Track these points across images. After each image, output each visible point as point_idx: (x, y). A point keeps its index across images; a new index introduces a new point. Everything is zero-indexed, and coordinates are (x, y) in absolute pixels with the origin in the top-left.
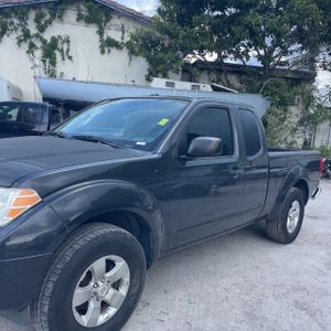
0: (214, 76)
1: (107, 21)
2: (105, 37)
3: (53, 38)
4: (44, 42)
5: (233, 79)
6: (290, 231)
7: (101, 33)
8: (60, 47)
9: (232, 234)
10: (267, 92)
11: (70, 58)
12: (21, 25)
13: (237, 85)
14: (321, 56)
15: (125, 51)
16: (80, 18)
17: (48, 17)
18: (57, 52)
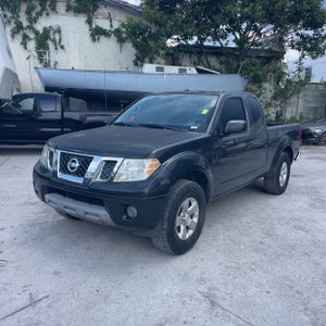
0: (195, 58)
1: (95, 10)
2: (94, 26)
3: (45, 29)
4: (37, 33)
5: (213, 61)
6: (281, 185)
7: (89, 22)
8: (52, 37)
9: (238, 191)
10: (244, 72)
11: (62, 47)
12: (13, 18)
13: (217, 66)
14: (290, 36)
15: (113, 39)
16: (69, 9)
17: (39, 9)
18: (49, 42)
